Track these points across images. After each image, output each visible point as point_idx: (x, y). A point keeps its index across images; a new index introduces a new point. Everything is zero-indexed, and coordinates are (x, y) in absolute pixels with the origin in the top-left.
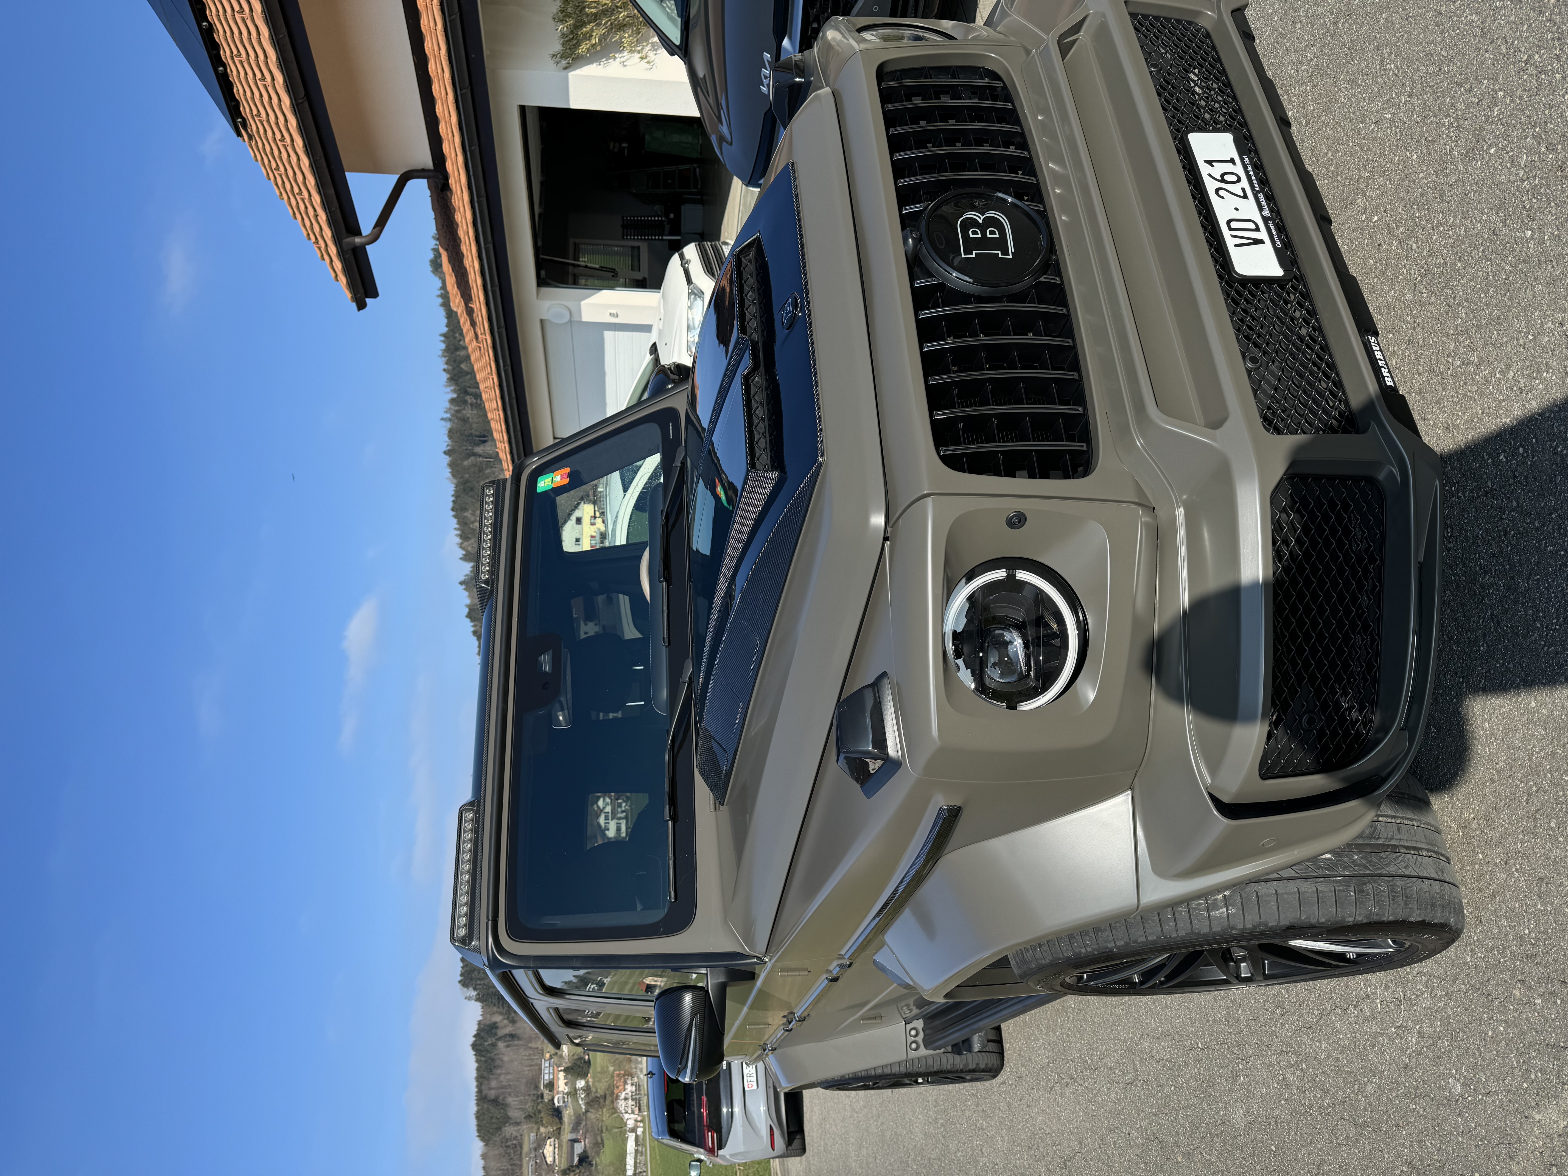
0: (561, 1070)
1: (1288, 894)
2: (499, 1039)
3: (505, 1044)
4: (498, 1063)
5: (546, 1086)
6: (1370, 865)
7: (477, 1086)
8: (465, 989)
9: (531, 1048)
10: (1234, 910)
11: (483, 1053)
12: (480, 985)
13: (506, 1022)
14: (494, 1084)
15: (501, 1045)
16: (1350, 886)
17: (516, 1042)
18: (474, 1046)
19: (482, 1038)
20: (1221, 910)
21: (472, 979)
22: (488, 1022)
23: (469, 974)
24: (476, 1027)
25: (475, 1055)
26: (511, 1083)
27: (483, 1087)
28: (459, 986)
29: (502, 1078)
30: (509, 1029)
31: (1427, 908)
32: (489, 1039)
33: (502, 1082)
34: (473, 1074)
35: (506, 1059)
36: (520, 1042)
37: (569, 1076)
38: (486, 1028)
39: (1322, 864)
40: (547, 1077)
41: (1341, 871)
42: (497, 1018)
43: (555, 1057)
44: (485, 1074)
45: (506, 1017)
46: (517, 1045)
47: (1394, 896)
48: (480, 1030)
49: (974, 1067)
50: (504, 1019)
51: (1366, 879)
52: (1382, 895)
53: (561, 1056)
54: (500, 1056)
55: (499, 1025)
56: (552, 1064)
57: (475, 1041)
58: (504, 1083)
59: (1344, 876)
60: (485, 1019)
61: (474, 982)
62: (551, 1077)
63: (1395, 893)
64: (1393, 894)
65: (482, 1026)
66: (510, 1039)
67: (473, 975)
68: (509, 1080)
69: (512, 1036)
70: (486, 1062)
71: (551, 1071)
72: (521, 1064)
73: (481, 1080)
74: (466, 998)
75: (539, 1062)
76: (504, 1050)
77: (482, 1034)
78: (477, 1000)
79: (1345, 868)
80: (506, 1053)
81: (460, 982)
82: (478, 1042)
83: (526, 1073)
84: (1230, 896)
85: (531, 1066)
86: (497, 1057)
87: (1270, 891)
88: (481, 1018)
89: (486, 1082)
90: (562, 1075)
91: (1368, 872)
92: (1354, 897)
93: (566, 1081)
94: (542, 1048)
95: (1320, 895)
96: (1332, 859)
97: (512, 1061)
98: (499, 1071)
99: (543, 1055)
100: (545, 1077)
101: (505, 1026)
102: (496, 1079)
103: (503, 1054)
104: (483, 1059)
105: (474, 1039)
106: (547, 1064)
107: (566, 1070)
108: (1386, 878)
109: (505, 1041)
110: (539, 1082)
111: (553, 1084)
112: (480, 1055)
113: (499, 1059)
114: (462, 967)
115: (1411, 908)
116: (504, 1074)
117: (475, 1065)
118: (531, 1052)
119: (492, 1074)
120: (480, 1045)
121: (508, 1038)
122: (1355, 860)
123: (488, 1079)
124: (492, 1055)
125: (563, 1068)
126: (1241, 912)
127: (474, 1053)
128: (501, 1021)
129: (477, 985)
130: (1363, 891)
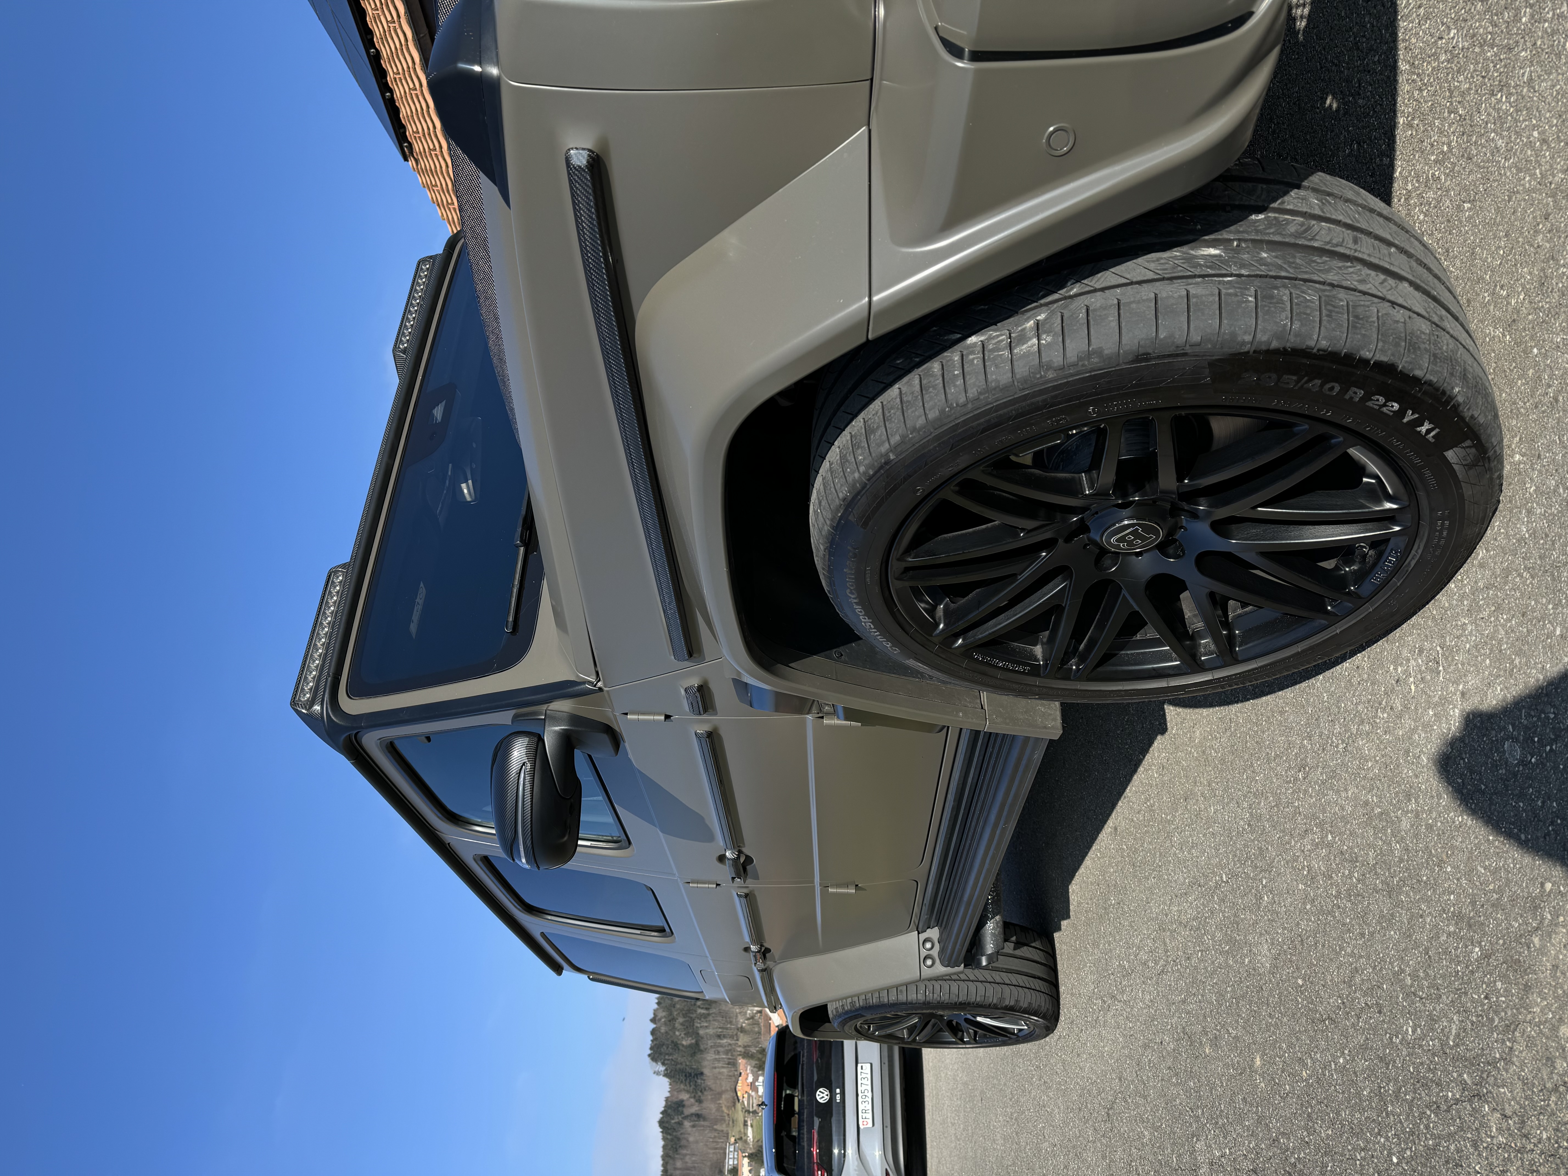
0: (745, 1156)
1: (1138, 302)
2: (686, 1118)
3: (692, 1123)
4: (683, 1142)
5: (730, 1171)
6: (1290, 267)
7: (663, 1165)
8: (654, 1064)
9: (716, 1130)
10: (1049, 339)
11: (670, 1131)
12: (668, 1060)
13: (692, 1100)
14: (679, 1164)
15: (687, 1124)
16: (1248, 289)
17: (702, 1123)
18: (661, 1123)
19: (669, 1115)
20: (1030, 343)
21: (661, 1054)
22: (675, 1100)
23: (658, 1048)
24: (664, 1103)
25: (662, 1132)
26: (696, 1165)
27: (669, 1167)
28: (648, 1059)
29: (687, 1158)
30: (695, 1109)
31: (1397, 345)
32: (676, 1117)
33: (687, 1163)
34: (660, 1152)
35: (691, 1139)
36: (706, 1123)
37: (753, 1163)
38: (673, 1105)
39: (1202, 262)
40: (731, 1162)
41: (1234, 270)
42: (684, 1096)
43: (739, 1142)
44: (671, 1153)
45: (693, 1095)
46: (703, 1126)
47: (1331, 311)
48: (667, 1107)
49: (1012, 1003)
50: (690, 1097)
51: (1278, 282)
52: (1307, 307)
53: (746, 1142)
54: (686, 1136)
55: (686, 1103)
56: (736, 1148)
57: (662, 1118)
58: (689, 1165)
59: (1239, 276)
60: (672, 1096)
61: (662, 1057)
62: (736, 1162)
63: (1334, 307)
64: (1330, 308)
65: (669, 1103)
66: (696, 1119)
67: (662, 1050)
68: (694, 1162)
69: (698, 1116)
70: (672, 1140)
71: (736, 1156)
72: (706, 1145)
73: (667, 1159)
74: (654, 1073)
75: (724, 1146)
76: (690, 1129)
77: (669, 1111)
78: (665, 1075)
79: (1243, 266)
80: (692, 1134)
81: (649, 1055)
82: (665, 1119)
83: (711, 1156)
84: (1046, 319)
85: (716, 1149)
86: (683, 1136)
87: (1110, 302)
88: (668, 1095)
89: (671, 1161)
90: (746, 1161)
91: (1283, 274)
92: (1253, 305)
93: (750, 1168)
94: (727, 1131)
95: (1193, 300)
96: (1220, 256)
97: (697, 1142)
98: (684, 1152)
99: (728, 1138)
100: (730, 1162)
101: (692, 1105)
102: (681, 1159)
103: (689, 1134)
104: (669, 1137)
105: (661, 1116)
106: (732, 1149)
107: (750, 1156)
108: (1317, 286)
109: (691, 1121)
110: (724, 1166)
111: (737, 1170)
112: (666, 1133)
113: (685, 1139)
114: (652, 1041)
115: (1364, 336)
116: (689, 1154)
117: (662, 1143)
118: (716, 1135)
119: (677, 1154)
120: (667, 1122)
121: (694, 1118)
122: (1262, 259)
123: (674, 1159)
124: (678, 1134)
125: (747, 1154)
126: (1061, 339)
127: (661, 1130)
128: (688, 1100)
129: (665, 1060)
130: (1272, 297)
